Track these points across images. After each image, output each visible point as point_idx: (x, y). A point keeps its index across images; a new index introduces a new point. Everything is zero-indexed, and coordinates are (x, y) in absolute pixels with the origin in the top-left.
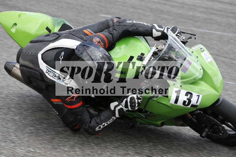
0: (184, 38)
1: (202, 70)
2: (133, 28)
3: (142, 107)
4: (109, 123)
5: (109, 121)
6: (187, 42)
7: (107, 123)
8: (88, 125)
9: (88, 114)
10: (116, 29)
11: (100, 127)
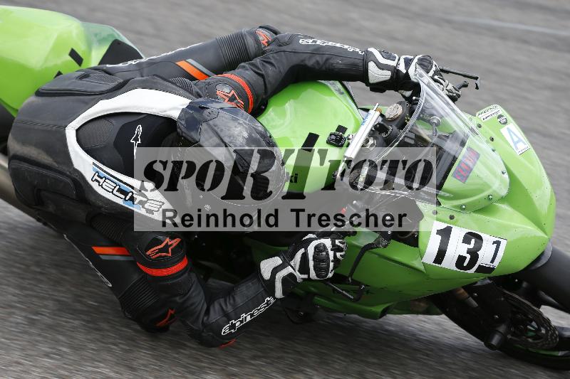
0: (450, 87)
1: (506, 176)
2: (318, 58)
3: (345, 271)
4: (256, 313)
5: (259, 310)
6: (459, 96)
7: (252, 315)
8: (201, 321)
9: (202, 293)
10: (273, 61)
11: (233, 326)
